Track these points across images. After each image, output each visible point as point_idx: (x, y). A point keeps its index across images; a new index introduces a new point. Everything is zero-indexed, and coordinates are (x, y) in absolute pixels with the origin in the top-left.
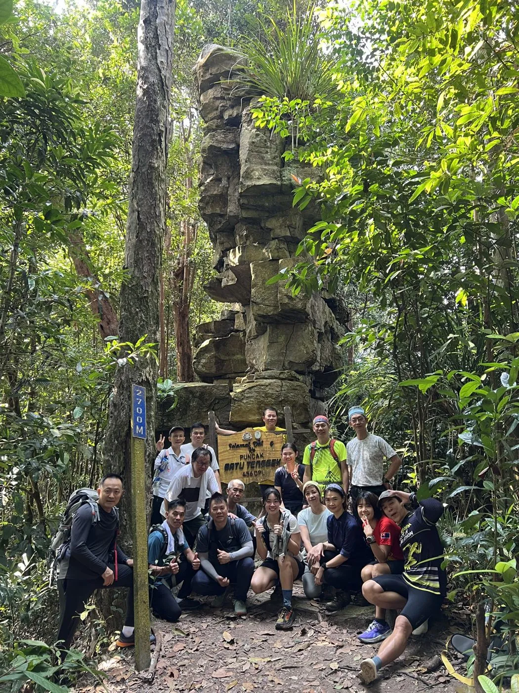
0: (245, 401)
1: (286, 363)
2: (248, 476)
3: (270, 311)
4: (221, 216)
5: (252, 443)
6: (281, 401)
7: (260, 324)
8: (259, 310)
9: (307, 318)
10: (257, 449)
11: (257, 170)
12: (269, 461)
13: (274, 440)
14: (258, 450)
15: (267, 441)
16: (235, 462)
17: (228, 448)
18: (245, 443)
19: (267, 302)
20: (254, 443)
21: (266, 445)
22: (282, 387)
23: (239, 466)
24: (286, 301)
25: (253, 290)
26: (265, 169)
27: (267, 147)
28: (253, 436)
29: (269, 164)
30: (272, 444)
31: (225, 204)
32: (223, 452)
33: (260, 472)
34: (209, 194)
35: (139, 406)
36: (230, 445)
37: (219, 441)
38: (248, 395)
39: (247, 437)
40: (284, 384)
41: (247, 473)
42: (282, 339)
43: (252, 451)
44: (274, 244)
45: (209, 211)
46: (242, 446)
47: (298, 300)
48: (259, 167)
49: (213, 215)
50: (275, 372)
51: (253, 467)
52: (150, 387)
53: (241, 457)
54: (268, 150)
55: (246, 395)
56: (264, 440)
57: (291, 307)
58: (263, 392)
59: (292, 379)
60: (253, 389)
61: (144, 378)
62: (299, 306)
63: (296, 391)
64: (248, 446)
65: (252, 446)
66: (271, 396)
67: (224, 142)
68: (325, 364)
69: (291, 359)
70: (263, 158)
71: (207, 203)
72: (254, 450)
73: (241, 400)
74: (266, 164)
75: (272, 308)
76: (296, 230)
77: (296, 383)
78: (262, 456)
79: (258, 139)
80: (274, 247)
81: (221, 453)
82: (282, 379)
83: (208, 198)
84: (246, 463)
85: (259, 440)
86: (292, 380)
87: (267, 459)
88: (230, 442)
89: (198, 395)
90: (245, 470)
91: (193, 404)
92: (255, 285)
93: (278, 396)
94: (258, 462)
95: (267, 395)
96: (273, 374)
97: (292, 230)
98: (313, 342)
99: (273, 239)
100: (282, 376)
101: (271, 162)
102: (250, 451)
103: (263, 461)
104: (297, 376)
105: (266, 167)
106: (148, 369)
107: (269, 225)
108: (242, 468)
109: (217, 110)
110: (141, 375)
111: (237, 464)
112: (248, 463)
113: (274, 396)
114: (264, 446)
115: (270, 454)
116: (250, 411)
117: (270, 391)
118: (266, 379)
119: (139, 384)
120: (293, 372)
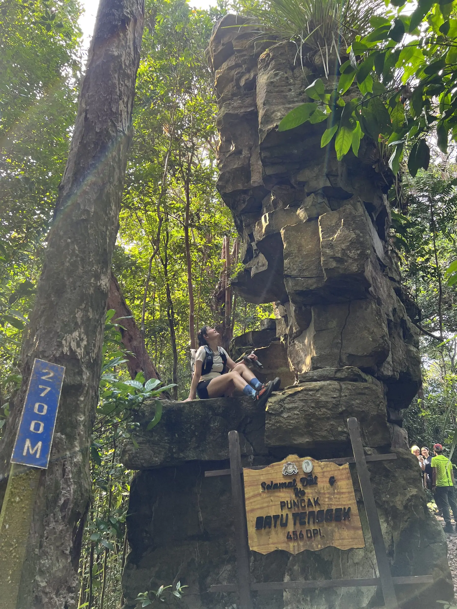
0: (285, 415)
1: (344, 357)
2: (295, 540)
3: (313, 284)
4: (245, 192)
5: (298, 480)
6: (341, 413)
7: (300, 308)
8: (296, 285)
9: (367, 290)
10: (308, 491)
11: (278, 111)
12: (330, 511)
13: (336, 474)
14: (310, 494)
15: (324, 476)
16: (272, 514)
17: (261, 490)
18: (287, 481)
19: (306, 274)
20: (302, 480)
21: (323, 484)
22: (340, 390)
23: (279, 522)
24: (334, 264)
25: (286, 261)
26: (289, 108)
27: (290, 85)
28: (300, 468)
29: (293, 102)
30: (332, 481)
31: (248, 177)
32: (255, 496)
33: (316, 532)
34: (228, 169)
35: (43, 400)
36: (263, 485)
37: (245, 479)
38: (291, 406)
39: (291, 470)
40: (344, 386)
41: (295, 533)
42: (333, 324)
43: (300, 494)
44: (309, 200)
45: (229, 189)
46: (283, 485)
47: (350, 261)
48: (280, 107)
49: (235, 193)
50: (329, 370)
51: (303, 524)
52: (80, 367)
53: (283, 505)
54: (292, 87)
55: (287, 406)
56: (319, 475)
57: (341, 272)
58: (313, 401)
59: (356, 378)
60: (296, 397)
61: (66, 349)
62: (354, 268)
63: (364, 397)
64: (291, 485)
65: (299, 486)
66: (325, 405)
67: (241, 107)
68: (399, 368)
69: (351, 350)
70: (285, 97)
71: (227, 182)
72: (303, 493)
73: (279, 414)
74: (290, 102)
75: (314, 280)
76: (339, 179)
77: (361, 385)
78: (316, 503)
79: (278, 78)
80: (310, 203)
81: (249, 498)
82: (339, 380)
83: (227, 174)
84: (290, 516)
85: (310, 474)
86: (355, 380)
87: (325, 508)
88: (263, 479)
89: (220, 411)
90: (290, 528)
91: (214, 425)
92: (288, 255)
93: (336, 406)
94: (312, 513)
95: (318, 404)
96: (325, 373)
97: (332, 179)
98: (381, 325)
99: (308, 194)
100: (339, 375)
101: (296, 99)
102: (297, 495)
103: (321, 512)
104: (363, 375)
105: (291, 106)
106: (76, 334)
107: (301, 178)
108: (284, 525)
109: (233, 81)
110: (60, 345)
111: (276, 517)
112: (295, 516)
113: (330, 406)
114: (320, 485)
115: (330, 499)
116: (295, 431)
117: (323, 398)
118: (316, 380)
119: (57, 360)
120: (356, 369)
